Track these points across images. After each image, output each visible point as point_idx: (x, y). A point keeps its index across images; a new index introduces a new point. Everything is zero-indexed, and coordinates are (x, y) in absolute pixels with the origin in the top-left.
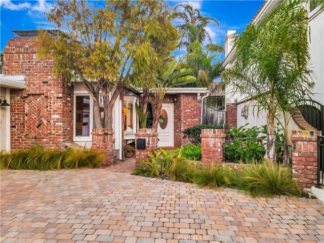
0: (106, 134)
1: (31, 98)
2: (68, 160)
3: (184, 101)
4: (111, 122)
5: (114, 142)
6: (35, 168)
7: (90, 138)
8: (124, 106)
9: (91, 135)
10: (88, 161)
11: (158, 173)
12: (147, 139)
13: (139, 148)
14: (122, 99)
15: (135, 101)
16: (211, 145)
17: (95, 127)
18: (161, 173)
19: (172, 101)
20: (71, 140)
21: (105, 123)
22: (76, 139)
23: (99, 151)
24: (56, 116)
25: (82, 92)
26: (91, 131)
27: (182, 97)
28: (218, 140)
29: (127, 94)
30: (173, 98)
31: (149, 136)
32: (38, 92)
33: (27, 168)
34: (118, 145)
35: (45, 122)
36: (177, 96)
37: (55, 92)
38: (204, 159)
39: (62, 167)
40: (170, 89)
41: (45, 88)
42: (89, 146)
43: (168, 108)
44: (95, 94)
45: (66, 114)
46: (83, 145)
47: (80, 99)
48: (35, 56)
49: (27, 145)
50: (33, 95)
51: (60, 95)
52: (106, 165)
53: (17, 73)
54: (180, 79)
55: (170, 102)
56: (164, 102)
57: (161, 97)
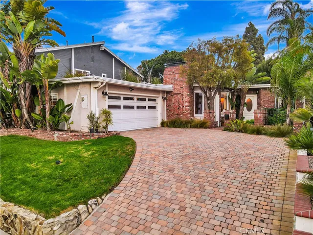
0: (211, 113)
1: (175, 95)
2: (193, 124)
3: (263, 93)
4: (213, 107)
5: (215, 117)
6: (179, 127)
7: (202, 115)
8: (220, 97)
9: (203, 113)
10: (202, 125)
11: (234, 130)
12: (230, 114)
13: (226, 119)
14: (220, 94)
15: (228, 95)
16: (259, 117)
17: (205, 109)
18: (235, 130)
19: (255, 92)
20: (193, 116)
21: (210, 107)
22: (195, 115)
23: (207, 121)
24: (187, 104)
25: (199, 91)
26: (203, 111)
27: (261, 91)
28: (261, 114)
29: (223, 91)
30: (256, 91)
31: (231, 113)
32: (178, 93)
33: (176, 127)
34: (217, 119)
35: (181, 107)
36: (258, 89)
37: (186, 92)
38: (255, 124)
39: (191, 128)
40: (252, 85)
41: (181, 90)
42: (202, 119)
43: (253, 98)
44: (205, 93)
45: (191, 103)
46: (199, 118)
47: (197, 94)
48: (177, 75)
49: (174, 117)
50: (176, 94)
51: (189, 94)
52: (211, 127)
53: (169, 84)
54: (258, 80)
55: (254, 94)
56: (247, 93)
57: (246, 91)
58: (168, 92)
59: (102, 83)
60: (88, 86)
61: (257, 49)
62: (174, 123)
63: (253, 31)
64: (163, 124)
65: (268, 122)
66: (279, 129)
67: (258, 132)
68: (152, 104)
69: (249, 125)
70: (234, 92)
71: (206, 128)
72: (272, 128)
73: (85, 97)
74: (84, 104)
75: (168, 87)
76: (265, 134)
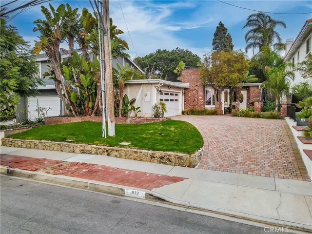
3: (252, 89)
9: (212, 105)
10: (214, 113)
11: (240, 115)
13: (233, 108)
15: (228, 91)
16: (258, 107)
20: (204, 106)
22: (206, 106)
24: (200, 98)
25: (208, 88)
30: (247, 88)
31: (236, 104)
32: (194, 89)
35: (196, 100)
37: (200, 89)
38: (255, 111)
40: (245, 84)
41: (197, 87)
43: (244, 93)
46: (209, 108)
48: (193, 76)
49: (191, 107)
50: (192, 90)
51: (202, 90)
53: (186, 82)
54: (249, 80)
55: (245, 90)
56: (242, 90)
57: (241, 88)
58: (185, 89)
59: (161, 84)
60: (150, 86)
61: (227, 47)
62: (193, 112)
63: (223, 30)
64: (183, 113)
65: (263, 110)
66: (272, 114)
67: (258, 116)
68: (174, 97)
69: (250, 112)
70: (233, 88)
71: (217, 115)
72: (267, 114)
73: (148, 93)
74: (147, 99)
75: (186, 85)
76: (262, 118)
